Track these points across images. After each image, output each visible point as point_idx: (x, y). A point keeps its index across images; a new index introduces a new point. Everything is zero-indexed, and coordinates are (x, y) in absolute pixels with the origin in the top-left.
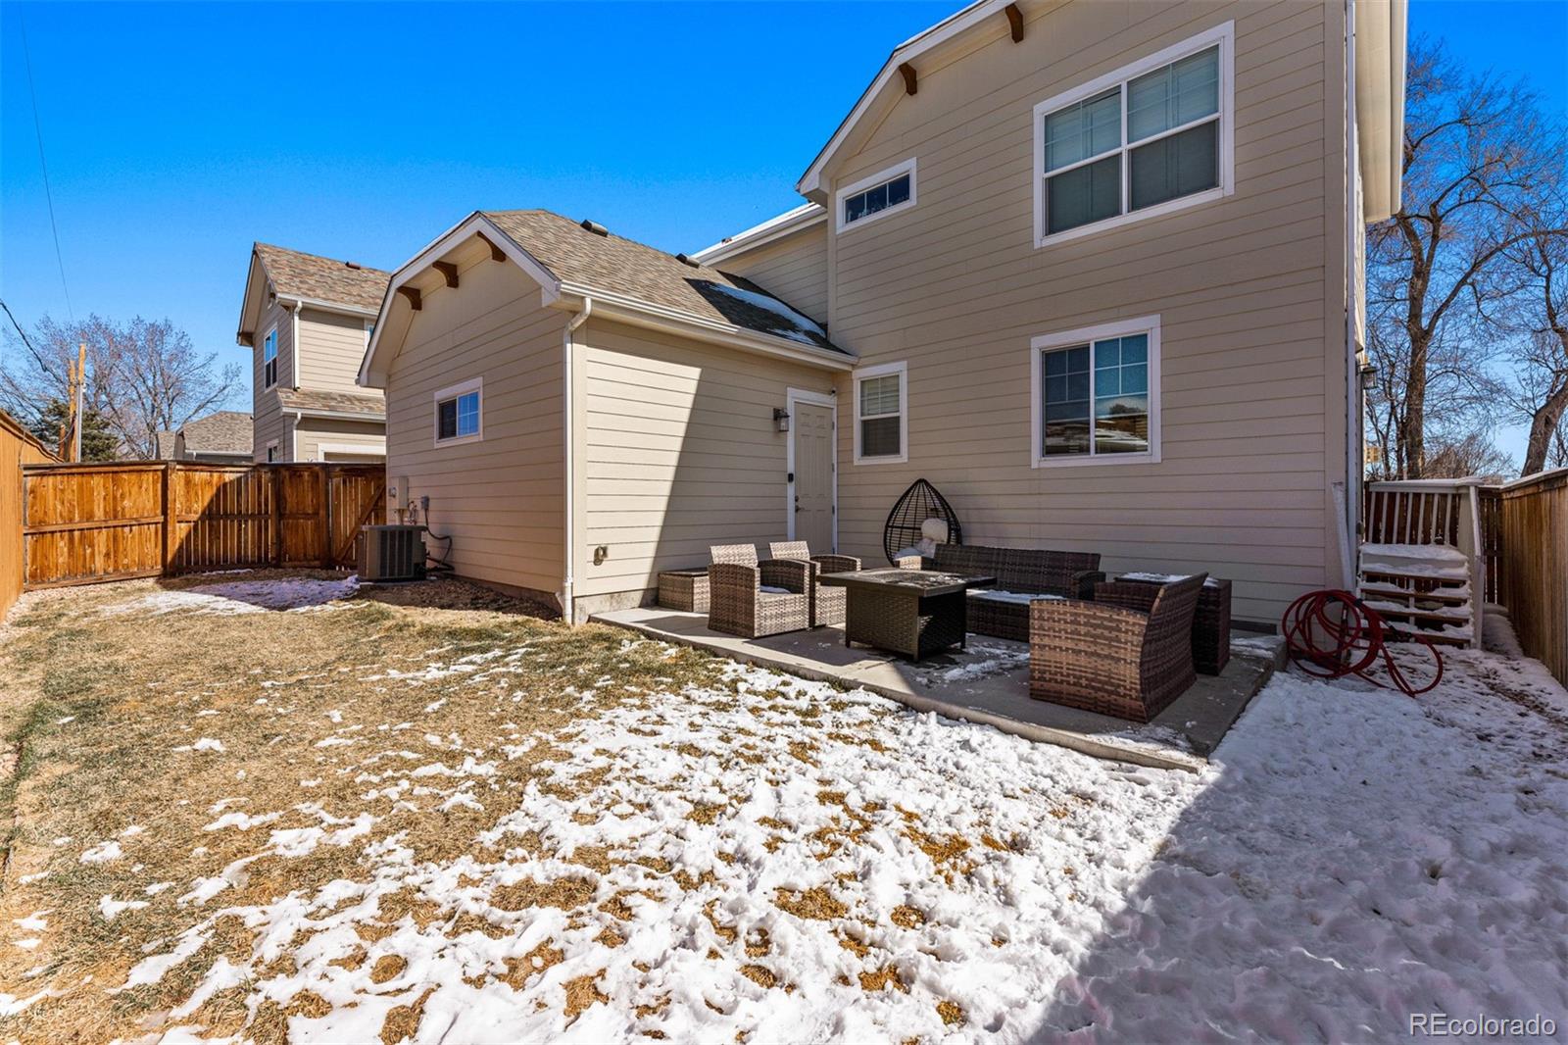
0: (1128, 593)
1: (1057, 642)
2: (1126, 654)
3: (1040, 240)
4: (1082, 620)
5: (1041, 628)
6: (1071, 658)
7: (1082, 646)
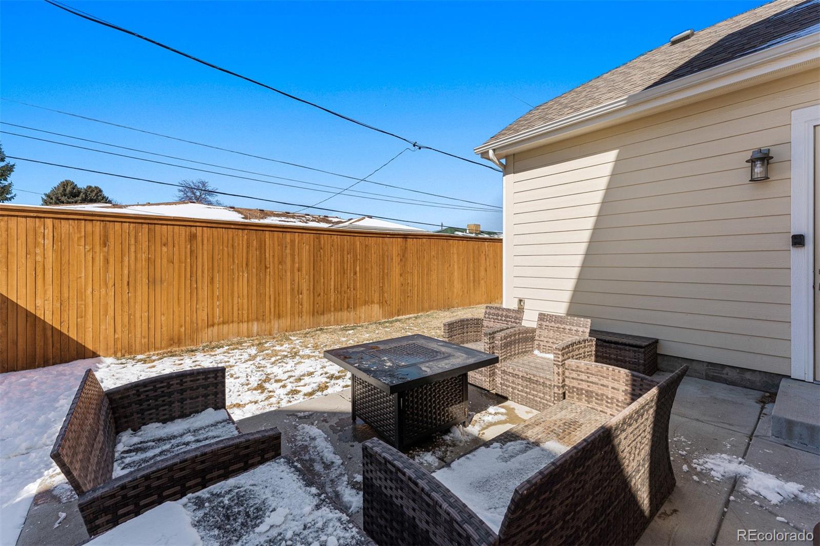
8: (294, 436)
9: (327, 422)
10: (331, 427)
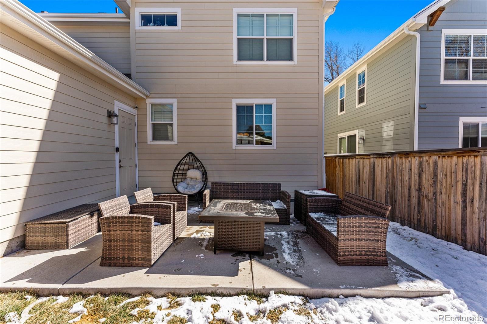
0: (321, 202)
1: (352, 237)
2: (381, 238)
3: (236, 62)
4: (363, 225)
5: (345, 231)
6: (358, 243)
7: (363, 237)
8: (299, 259)
9: (278, 261)
10: (277, 257)
